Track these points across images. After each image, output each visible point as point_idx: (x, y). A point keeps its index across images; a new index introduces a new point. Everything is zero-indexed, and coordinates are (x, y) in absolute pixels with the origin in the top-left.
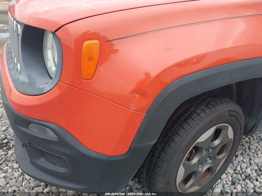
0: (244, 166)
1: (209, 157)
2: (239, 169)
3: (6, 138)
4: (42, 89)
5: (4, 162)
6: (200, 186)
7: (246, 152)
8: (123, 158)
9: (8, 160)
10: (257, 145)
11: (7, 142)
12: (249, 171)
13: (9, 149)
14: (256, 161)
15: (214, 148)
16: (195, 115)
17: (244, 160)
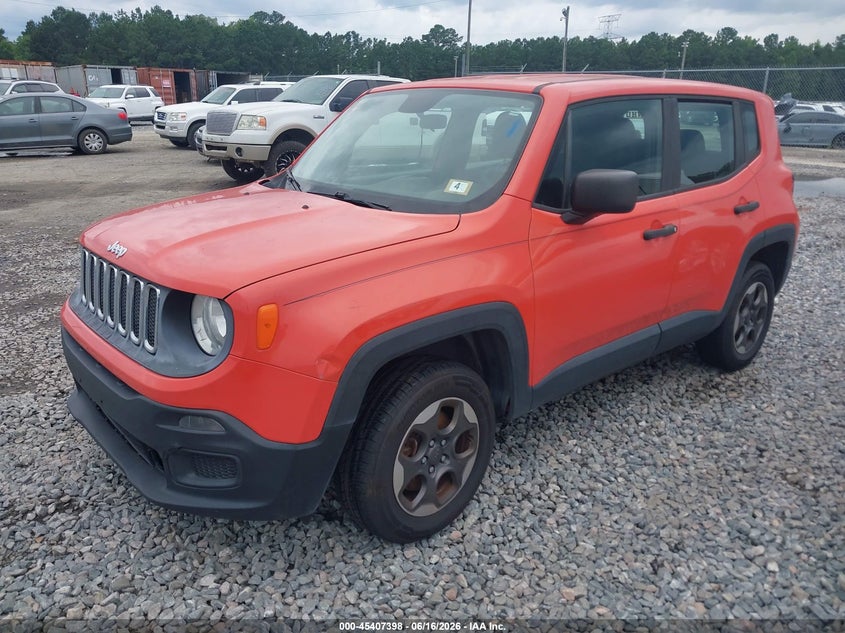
0: (521, 480)
1: (445, 455)
2: (513, 487)
3: (63, 495)
4: (202, 368)
5: (79, 530)
6: (438, 505)
7: (527, 459)
8: (315, 445)
9: (86, 525)
10: (549, 448)
11: (70, 501)
12: (528, 487)
13: (80, 510)
14: (543, 472)
15: (448, 438)
16: (406, 385)
17: (523, 472)
